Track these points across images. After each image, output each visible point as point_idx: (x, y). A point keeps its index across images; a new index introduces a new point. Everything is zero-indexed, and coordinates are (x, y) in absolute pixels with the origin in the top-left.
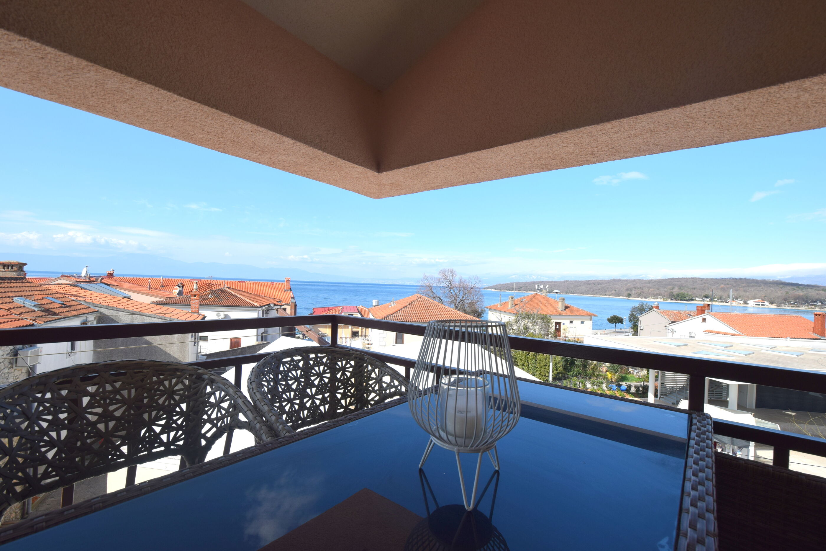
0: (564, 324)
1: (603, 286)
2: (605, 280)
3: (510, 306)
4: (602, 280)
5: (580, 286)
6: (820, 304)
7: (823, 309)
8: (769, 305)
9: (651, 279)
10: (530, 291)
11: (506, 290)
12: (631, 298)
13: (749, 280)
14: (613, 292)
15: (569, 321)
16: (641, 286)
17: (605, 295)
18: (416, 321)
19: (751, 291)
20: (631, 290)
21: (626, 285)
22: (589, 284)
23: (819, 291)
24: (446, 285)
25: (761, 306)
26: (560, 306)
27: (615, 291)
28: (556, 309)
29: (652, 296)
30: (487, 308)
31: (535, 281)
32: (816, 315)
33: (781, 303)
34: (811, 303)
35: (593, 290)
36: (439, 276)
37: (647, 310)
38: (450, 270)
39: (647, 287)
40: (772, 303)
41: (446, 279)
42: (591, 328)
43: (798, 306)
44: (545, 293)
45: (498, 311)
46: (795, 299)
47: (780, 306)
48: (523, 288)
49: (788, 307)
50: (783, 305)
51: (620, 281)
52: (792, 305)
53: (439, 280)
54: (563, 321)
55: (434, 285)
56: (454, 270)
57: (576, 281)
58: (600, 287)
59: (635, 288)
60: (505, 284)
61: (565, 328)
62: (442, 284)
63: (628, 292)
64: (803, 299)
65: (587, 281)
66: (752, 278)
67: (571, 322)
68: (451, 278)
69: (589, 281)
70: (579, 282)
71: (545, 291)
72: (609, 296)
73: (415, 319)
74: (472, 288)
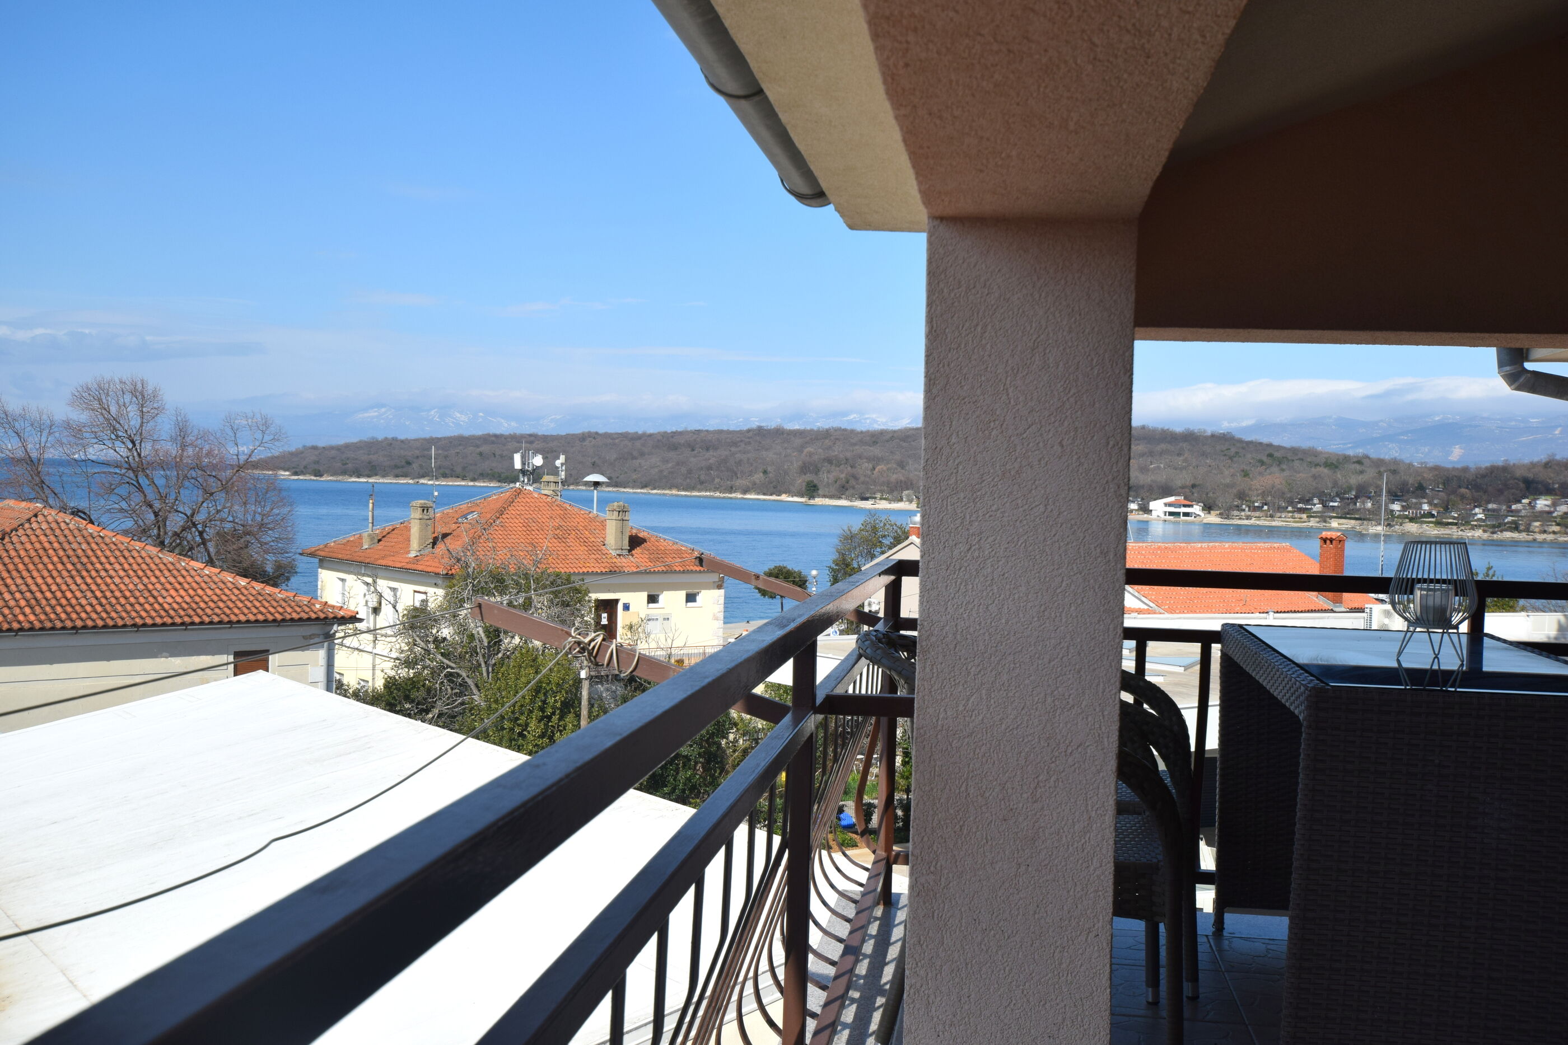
0: (626, 607)
1: (723, 453)
2: (729, 432)
3: (415, 544)
4: (721, 432)
5: (642, 454)
6: (1318, 507)
7: (1325, 522)
8: (1202, 514)
9: (877, 427)
10: (445, 476)
11: (344, 473)
12: (818, 501)
13: (1154, 431)
14: (758, 477)
15: (644, 595)
16: (849, 455)
17: (731, 489)
18: (37, 625)
19: (1159, 468)
20: (817, 471)
21: (800, 449)
22: (674, 448)
23: (1319, 469)
24: (110, 455)
25: (1182, 518)
26: (612, 537)
27: (765, 472)
28: (597, 548)
29: (882, 492)
30: (312, 555)
31: (466, 433)
32: (1325, 540)
33: (1231, 508)
34: (1300, 506)
35: (690, 471)
36: (80, 416)
37: (887, 541)
38: (129, 387)
39: (869, 459)
40: (1208, 508)
41: (113, 425)
42: (721, 615)
43: (1271, 516)
44: (552, 487)
45: (367, 565)
46: (1263, 494)
47: (1228, 518)
48: (415, 466)
49: (1248, 518)
50: (1236, 513)
51: (778, 433)
52: (1257, 514)
53: (76, 431)
54: (623, 597)
55: (51, 454)
56: (150, 388)
57: (625, 436)
58: (712, 457)
59: (829, 461)
60: (338, 449)
61: (635, 621)
62: (95, 452)
63: (809, 477)
64: (1282, 495)
65: (664, 435)
66: (1160, 426)
67: (652, 599)
68: (135, 422)
69: (674, 434)
70: (635, 437)
71: (551, 478)
72: (745, 492)
73: (32, 618)
74: (240, 468)
